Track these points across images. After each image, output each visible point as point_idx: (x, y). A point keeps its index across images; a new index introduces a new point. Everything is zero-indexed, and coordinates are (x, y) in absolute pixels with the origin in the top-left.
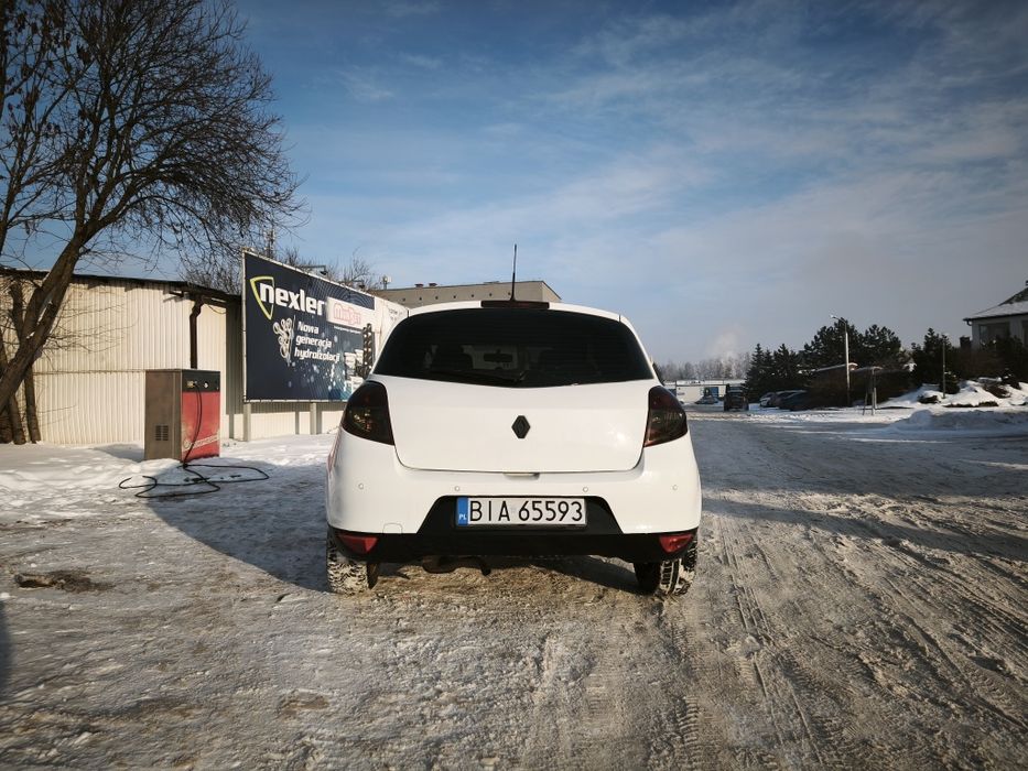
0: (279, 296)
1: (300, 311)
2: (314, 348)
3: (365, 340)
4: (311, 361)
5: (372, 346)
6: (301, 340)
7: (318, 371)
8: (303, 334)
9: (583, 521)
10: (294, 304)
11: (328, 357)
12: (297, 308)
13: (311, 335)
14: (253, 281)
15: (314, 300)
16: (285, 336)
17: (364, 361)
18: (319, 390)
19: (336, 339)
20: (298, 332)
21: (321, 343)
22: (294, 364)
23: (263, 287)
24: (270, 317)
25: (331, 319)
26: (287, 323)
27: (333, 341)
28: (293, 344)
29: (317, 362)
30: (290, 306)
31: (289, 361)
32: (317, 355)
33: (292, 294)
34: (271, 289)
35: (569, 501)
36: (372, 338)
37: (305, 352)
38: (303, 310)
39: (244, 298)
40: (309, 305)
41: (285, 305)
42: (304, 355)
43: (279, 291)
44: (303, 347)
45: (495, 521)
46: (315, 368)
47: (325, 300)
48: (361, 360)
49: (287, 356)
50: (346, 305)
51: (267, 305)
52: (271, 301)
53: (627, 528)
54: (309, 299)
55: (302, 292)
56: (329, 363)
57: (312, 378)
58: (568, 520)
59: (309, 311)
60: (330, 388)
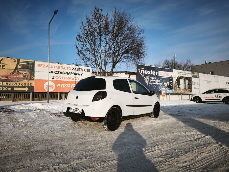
0: (145, 72)
1: (151, 75)
2: (155, 82)
3: (170, 79)
4: (154, 85)
5: (173, 81)
6: (151, 80)
7: (156, 87)
8: (152, 79)
9: (81, 113)
10: (149, 73)
11: (159, 84)
12: (150, 74)
13: (154, 79)
14: (139, 70)
15: (155, 72)
16: (147, 80)
17: (170, 84)
18: (156, 91)
19: (161, 80)
20: (150, 79)
21: (157, 81)
22: (149, 86)
23: (141, 71)
24: (143, 76)
25: (160, 75)
26: (147, 77)
27: (160, 80)
28: (149, 81)
29: (155, 85)
30: (148, 74)
31: (148, 85)
32: (156, 83)
33: (149, 71)
34: (143, 71)
35: (80, 110)
36: (173, 79)
37: (152, 83)
38: (152, 74)
39: (137, 73)
40: (153, 73)
41: (147, 74)
42: (152, 84)
43: (145, 71)
44: (151, 82)
45: (72, 112)
46: (155, 86)
47: (158, 71)
48: (169, 84)
49: (147, 84)
50: (164, 72)
51: (142, 74)
52: (143, 73)
53: (86, 115)
54: (153, 72)
55: (151, 71)
56: (159, 85)
57: (154, 89)
58: (79, 113)
59: (153, 74)
60: (159, 90)
